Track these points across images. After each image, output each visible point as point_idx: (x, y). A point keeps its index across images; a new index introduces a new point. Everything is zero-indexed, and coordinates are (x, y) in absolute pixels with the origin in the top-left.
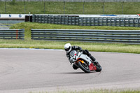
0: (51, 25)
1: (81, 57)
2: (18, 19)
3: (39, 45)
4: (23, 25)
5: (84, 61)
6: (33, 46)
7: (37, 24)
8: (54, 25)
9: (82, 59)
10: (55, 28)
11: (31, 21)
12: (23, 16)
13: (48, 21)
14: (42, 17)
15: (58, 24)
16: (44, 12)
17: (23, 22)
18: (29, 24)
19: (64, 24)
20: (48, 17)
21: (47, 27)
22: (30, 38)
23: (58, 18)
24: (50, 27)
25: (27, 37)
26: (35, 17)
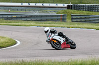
0: (86, 12)
1: (54, 38)
2: (62, 8)
3: (77, 26)
4: (65, 12)
5: (57, 40)
6: (73, 26)
7: (75, 11)
8: (88, 12)
9: (55, 39)
10: (88, 14)
11: (71, 9)
12: (66, 5)
13: (83, 9)
14: (79, 6)
15: (90, 11)
16: (81, 3)
17: (66, 9)
18: (70, 11)
19: (95, 11)
20: (83, 6)
21: (83, 13)
22: (70, 21)
23: (91, 7)
24: (85, 13)
25: (68, 20)
26: (74, 6)
